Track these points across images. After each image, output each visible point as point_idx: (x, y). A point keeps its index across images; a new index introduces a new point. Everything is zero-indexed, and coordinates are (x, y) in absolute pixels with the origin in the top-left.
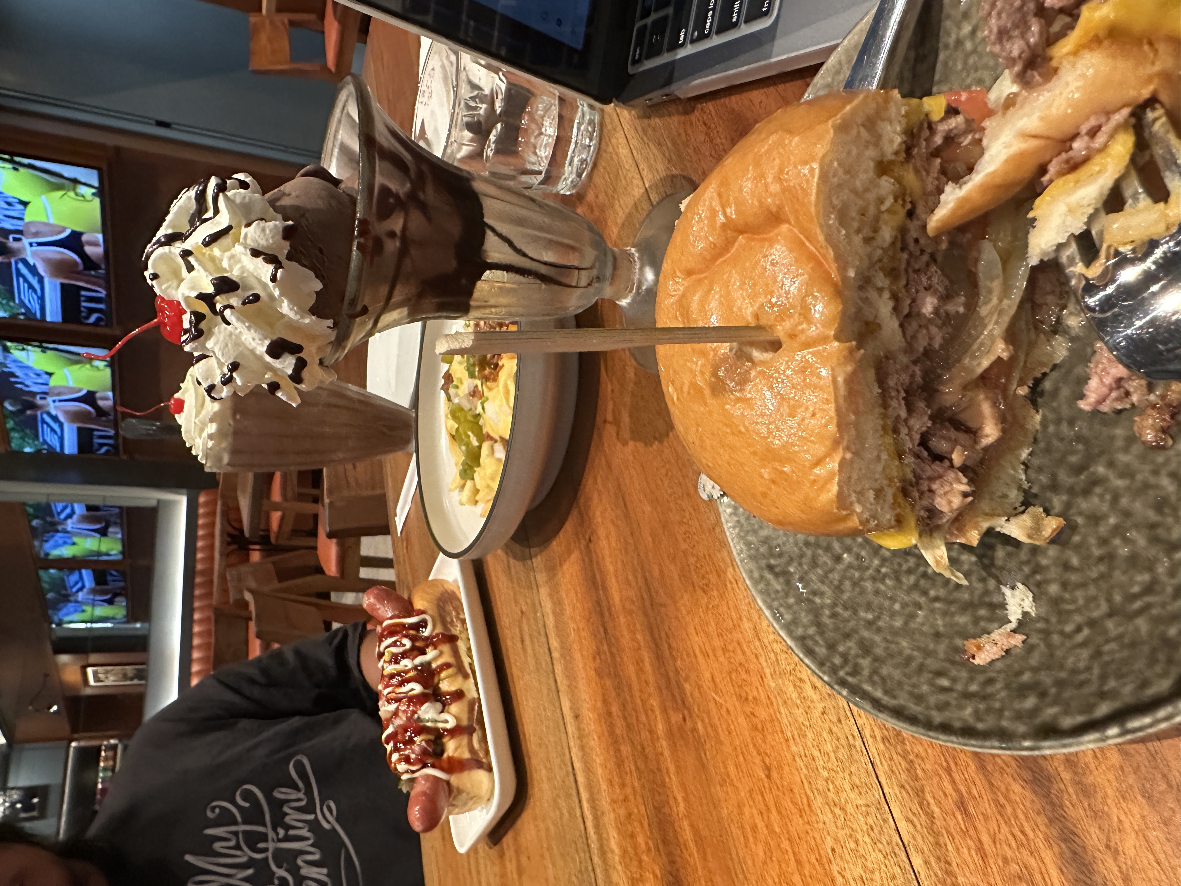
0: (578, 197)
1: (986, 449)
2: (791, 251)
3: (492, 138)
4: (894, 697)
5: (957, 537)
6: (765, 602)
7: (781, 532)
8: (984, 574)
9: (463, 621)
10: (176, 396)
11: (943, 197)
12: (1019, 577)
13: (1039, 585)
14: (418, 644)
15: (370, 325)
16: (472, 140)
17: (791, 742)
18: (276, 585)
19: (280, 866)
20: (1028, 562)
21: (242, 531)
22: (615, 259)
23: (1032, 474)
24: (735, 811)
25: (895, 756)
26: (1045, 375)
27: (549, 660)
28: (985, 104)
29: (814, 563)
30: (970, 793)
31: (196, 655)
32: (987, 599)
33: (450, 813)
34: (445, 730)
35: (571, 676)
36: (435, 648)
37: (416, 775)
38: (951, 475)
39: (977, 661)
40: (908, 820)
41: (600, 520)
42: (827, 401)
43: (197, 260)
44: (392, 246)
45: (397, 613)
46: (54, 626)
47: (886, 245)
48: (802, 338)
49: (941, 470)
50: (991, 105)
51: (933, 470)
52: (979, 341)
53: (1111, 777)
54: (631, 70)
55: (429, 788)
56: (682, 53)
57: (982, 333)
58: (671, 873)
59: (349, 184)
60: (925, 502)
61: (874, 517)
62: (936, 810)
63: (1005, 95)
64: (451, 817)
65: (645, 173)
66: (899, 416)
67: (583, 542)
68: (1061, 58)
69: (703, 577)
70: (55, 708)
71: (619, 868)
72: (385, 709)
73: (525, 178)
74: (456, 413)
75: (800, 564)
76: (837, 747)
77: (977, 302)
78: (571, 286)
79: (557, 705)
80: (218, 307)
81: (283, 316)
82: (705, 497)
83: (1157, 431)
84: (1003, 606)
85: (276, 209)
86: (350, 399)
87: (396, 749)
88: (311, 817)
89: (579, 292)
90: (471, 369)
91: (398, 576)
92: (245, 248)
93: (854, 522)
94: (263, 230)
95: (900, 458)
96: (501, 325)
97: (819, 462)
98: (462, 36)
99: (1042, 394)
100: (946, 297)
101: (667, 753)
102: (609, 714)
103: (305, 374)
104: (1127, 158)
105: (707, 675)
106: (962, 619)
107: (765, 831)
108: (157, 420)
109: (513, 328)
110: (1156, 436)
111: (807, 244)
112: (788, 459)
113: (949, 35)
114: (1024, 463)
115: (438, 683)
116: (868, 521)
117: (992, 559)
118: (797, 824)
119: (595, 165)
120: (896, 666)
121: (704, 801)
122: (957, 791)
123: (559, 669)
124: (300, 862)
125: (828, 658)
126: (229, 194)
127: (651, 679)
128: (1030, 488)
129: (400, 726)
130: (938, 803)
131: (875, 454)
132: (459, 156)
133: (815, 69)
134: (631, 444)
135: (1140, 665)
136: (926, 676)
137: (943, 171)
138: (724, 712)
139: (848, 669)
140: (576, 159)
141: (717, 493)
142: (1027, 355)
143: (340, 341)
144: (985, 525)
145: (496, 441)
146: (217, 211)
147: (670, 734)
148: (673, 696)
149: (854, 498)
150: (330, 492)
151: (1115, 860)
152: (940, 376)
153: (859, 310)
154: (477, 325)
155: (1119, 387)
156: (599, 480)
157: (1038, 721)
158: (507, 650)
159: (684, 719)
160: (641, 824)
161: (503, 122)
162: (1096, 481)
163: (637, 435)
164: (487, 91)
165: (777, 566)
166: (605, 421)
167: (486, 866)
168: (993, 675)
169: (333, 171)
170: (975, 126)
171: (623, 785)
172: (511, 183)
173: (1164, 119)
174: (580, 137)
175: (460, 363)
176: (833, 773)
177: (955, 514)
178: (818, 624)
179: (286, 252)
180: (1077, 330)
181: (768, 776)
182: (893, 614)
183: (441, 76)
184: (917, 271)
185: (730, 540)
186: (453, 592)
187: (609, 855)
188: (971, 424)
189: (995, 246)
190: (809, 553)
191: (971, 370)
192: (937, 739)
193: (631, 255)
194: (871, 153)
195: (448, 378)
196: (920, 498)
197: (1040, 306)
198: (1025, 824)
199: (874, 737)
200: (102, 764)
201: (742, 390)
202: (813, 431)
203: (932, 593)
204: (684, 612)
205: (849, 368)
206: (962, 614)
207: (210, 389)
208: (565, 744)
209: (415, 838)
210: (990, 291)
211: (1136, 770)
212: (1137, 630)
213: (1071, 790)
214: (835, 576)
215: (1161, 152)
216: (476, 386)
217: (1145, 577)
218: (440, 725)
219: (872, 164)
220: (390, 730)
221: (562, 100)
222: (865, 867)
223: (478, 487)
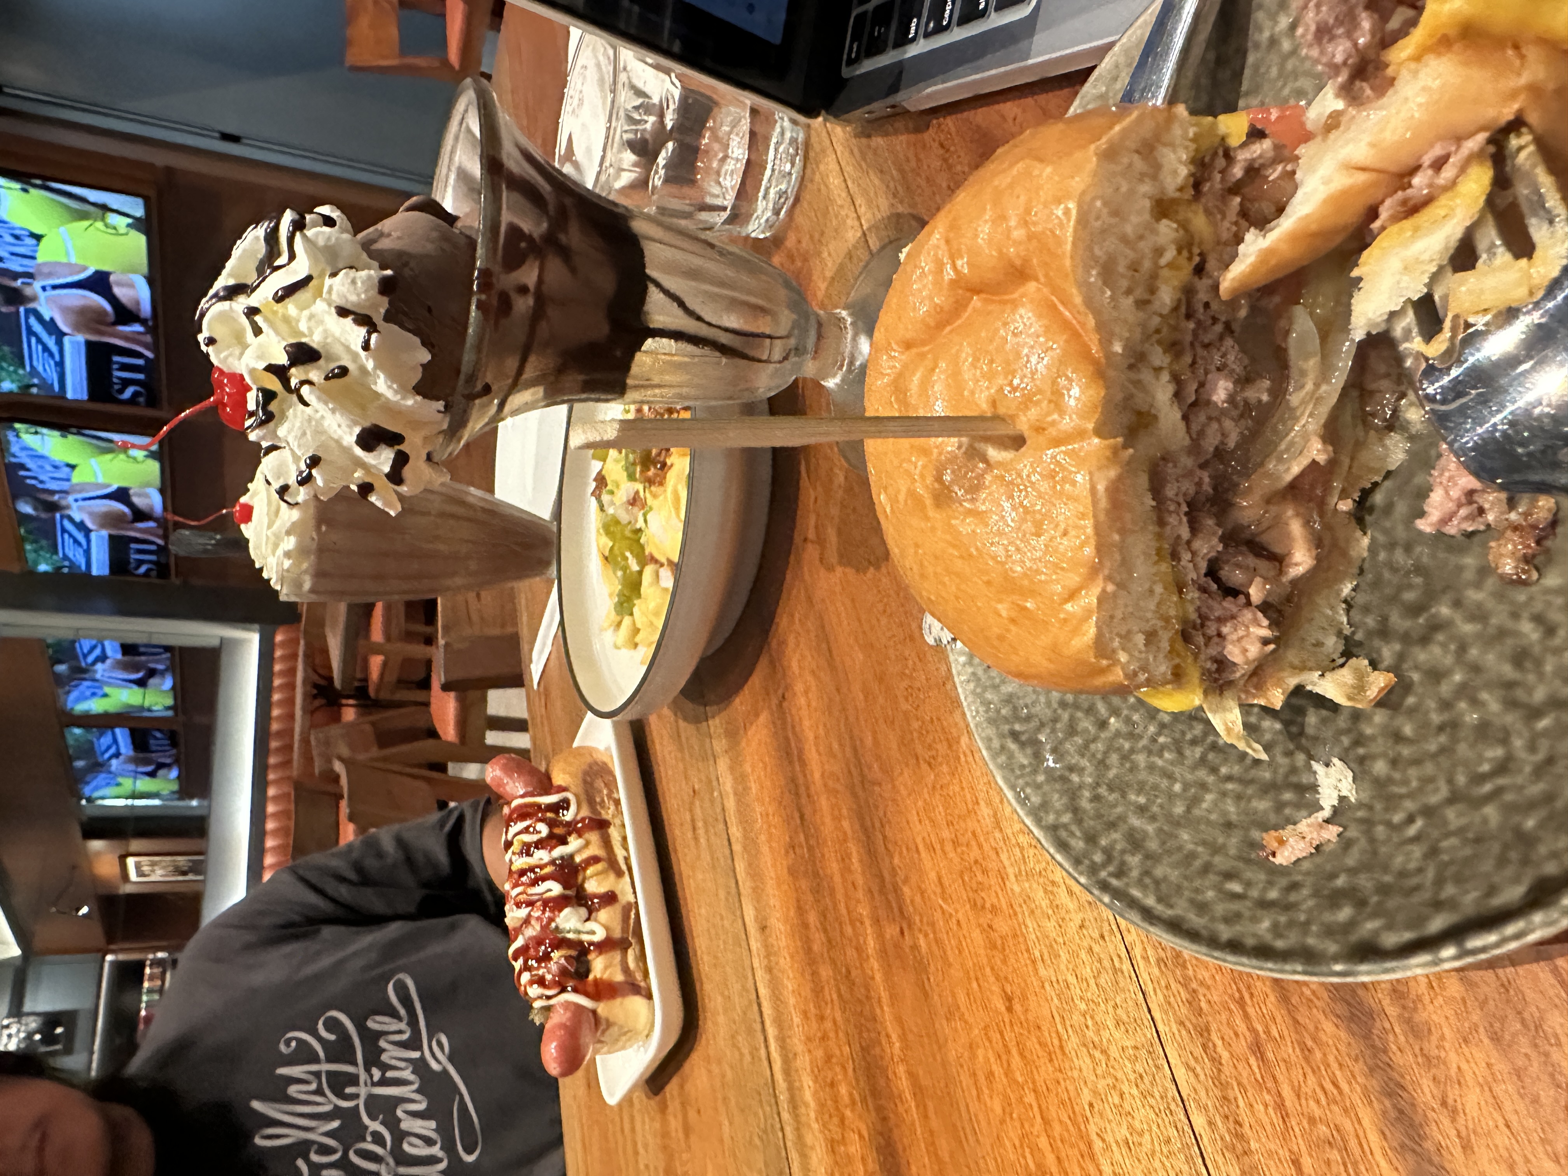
0: (776, 241)
1: (1295, 582)
2: (1039, 316)
3: (661, 160)
4: (1171, 907)
5: (1254, 696)
6: (1006, 779)
7: (1030, 689)
8: (1291, 746)
9: (617, 802)
10: (243, 500)
11: (1242, 248)
12: (1337, 750)
13: (1362, 761)
14: (558, 831)
15: (493, 409)
16: (635, 165)
17: (1040, 964)
18: (375, 752)
19: (373, 1118)
20: (1348, 731)
21: (330, 679)
22: (820, 325)
23: (1356, 615)
24: (966, 1054)
25: (1173, 985)
26: (1375, 485)
27: (727, 852)
28: (1302, 125)
29: (1072, 730)
30: (1268, 1032)
31: (270, 843)
32: (1294, 779)
33: (596, 1052)
34: (591, 943)
35: (755, 874)
36: (580, 836)
37: (552, 1002)
38: (1247, 615)
39: (1279, 860)
40: (1188, 1067)
41: (797, 672)
42: (1083, 516)
43: (266, 320)
44: (523, 305)
45: (530, 789)
46: (84, 802)
47: (1165, 311)
48: (1052, 432)
49: (1235, 610)
50: (1310, 126)
51: (1224, 608)
52: (1289, 438)
53: (1450, 1013)
54: (846, 72)
55: (569, 1019)
56: (913, 51)
57: (1292, 429)
58: (881, 1134)
59: (468, 222)
60: (1213, 651)
61: (1144, 669)
62: (1225, 1055)
63: (1328, 111)
64: (598, 1058)
65: (862, 210)
66: (1179, 537)
67: (775, 701)
68: (1400, 64)
69: (930, 747)
70: (85, 910)
71: (815, 1126)
72: (513, 915)
73: (704, 216)
74: (611, 527)
75: (1053, 731)
76: (1099, 972)
77: (1287, 389)
78: (760, 361)
79: (738, 913)
80: (294, 382)
81: (378, 395)
82: (930, 641)
83: (1518, 560)
84: (1314, 788)
85: (372, 255)
86: (470, 506)
87: (526, 968)
88: (416, 1055)
89: (772, 367)
90: (631, 469)
91: (534, 740)
92: (329, 305)
93: (1117, 676)
94: (354, 282)
95: (1180, 592)
96: (670, 411)
97: (1072, 595)
98: (622, 26)
99: (1371, 510)
100: (1245, 381)
101: (878, 977)
102: (805, 926)
103: (407, 472)
104: (1483, 198)
105: (933, 875)
106: (1262, 805)
107: (1005, 1080)
108: (216, 531)
109: (686, 415)
110: (1516, 567)
111: (1061, 308)
112: (1032, 593)
113: (1260, 30)
114: (1345, 601)
115: (584, 881)
116: (1135, 674)
117: (1302, 726)
118: (1045, 1072)
119: (797, 200)
120: (1175, 866)
121: (926, 1040)
122: (1252, 1030)
123: (740, 867)
124: (399, 1113)
125: (1086, 854)
126: (309, 233)
127: (860, 881)
128: (1353, 633)
129: (531, 938)
130: (1228, 1045)
131: (1147, 586)
132: (618, 185)
133: (1083, 75)
134: (839, 570)
135: (1487, 866)
136: (1213, 878)
137: (1244, 213)
138: (953, 924)
139: (1111, 869)
140: (772, 191)
141: (946, 636)
142: (1352, 459)
143: (454, 430)
144: (1292, 682)
145: (662, 565)
146: (292, 257)
147: (883, 952)
148: (888, 902)
149: (1116, 643)
150: (446, 628)
151: (1453, 1120)
152: (1237, 485)
153: (1129, 398)
154: (639, 411)
155: (1470, 502)
156: (797, 616)
157: (1354, 938)
158: (674, 839)
159: (902, 932)
160: (844, 1068)
161: (675, 140)
162: (1436, 626)
163: (845, 559)
164: (656, 100)
165: (1023, 733)
166: (805, 540)
167: (643, 1123)
168: (1299, 878)
169: (448, 205)
170: (1286, 153)
171: (821, 1018)
172: (683, 223)
173: (1532, 148)
174: (777, 162)
175: (617, 461)
176: (1092, 1005)
177: (1253, 667)
178: (1075, 810)
179: (382, 311)
180: (1419, 426)
181: (1010, 1009)
182: (1171, 796)
183: (596, 77)
184: (1206, 346)
185: (962, 697)
186: (605, 764)
187: (803, 1110)
188: (1278, 549)
189: (1312, 314)
190: (1066, 716)
191: (1276, 477)
192: (1225, 961)
193: (841, 320)
194: (1146, 188)
195: (601, 480)
196: (1206, 645)
197: (1372, 393)
198: (1338, 1073)
199: (1146, 959)
200: (146, 985)
201: (973, 500)
202: (1064, 555)
203: (1224, 770)
204: (904, 792)
205: (1113, 473)
206: (1261, 798)
207: (283, 491)
208: (747, 963)
209: (552, 1084)
210: (1303, 373)
211: (1483, 1004)
212: (1485, 821)
213: (1397, 1030)
214: (1100, 746)
215: (1526, 192)
216: (637, 492)
217: (1498, 752)
218: (585, 938)
219: (1147, 204)
220: (519, 943)
221: (754, 112)
222: (1130, 1127)
223: (639, 625)
